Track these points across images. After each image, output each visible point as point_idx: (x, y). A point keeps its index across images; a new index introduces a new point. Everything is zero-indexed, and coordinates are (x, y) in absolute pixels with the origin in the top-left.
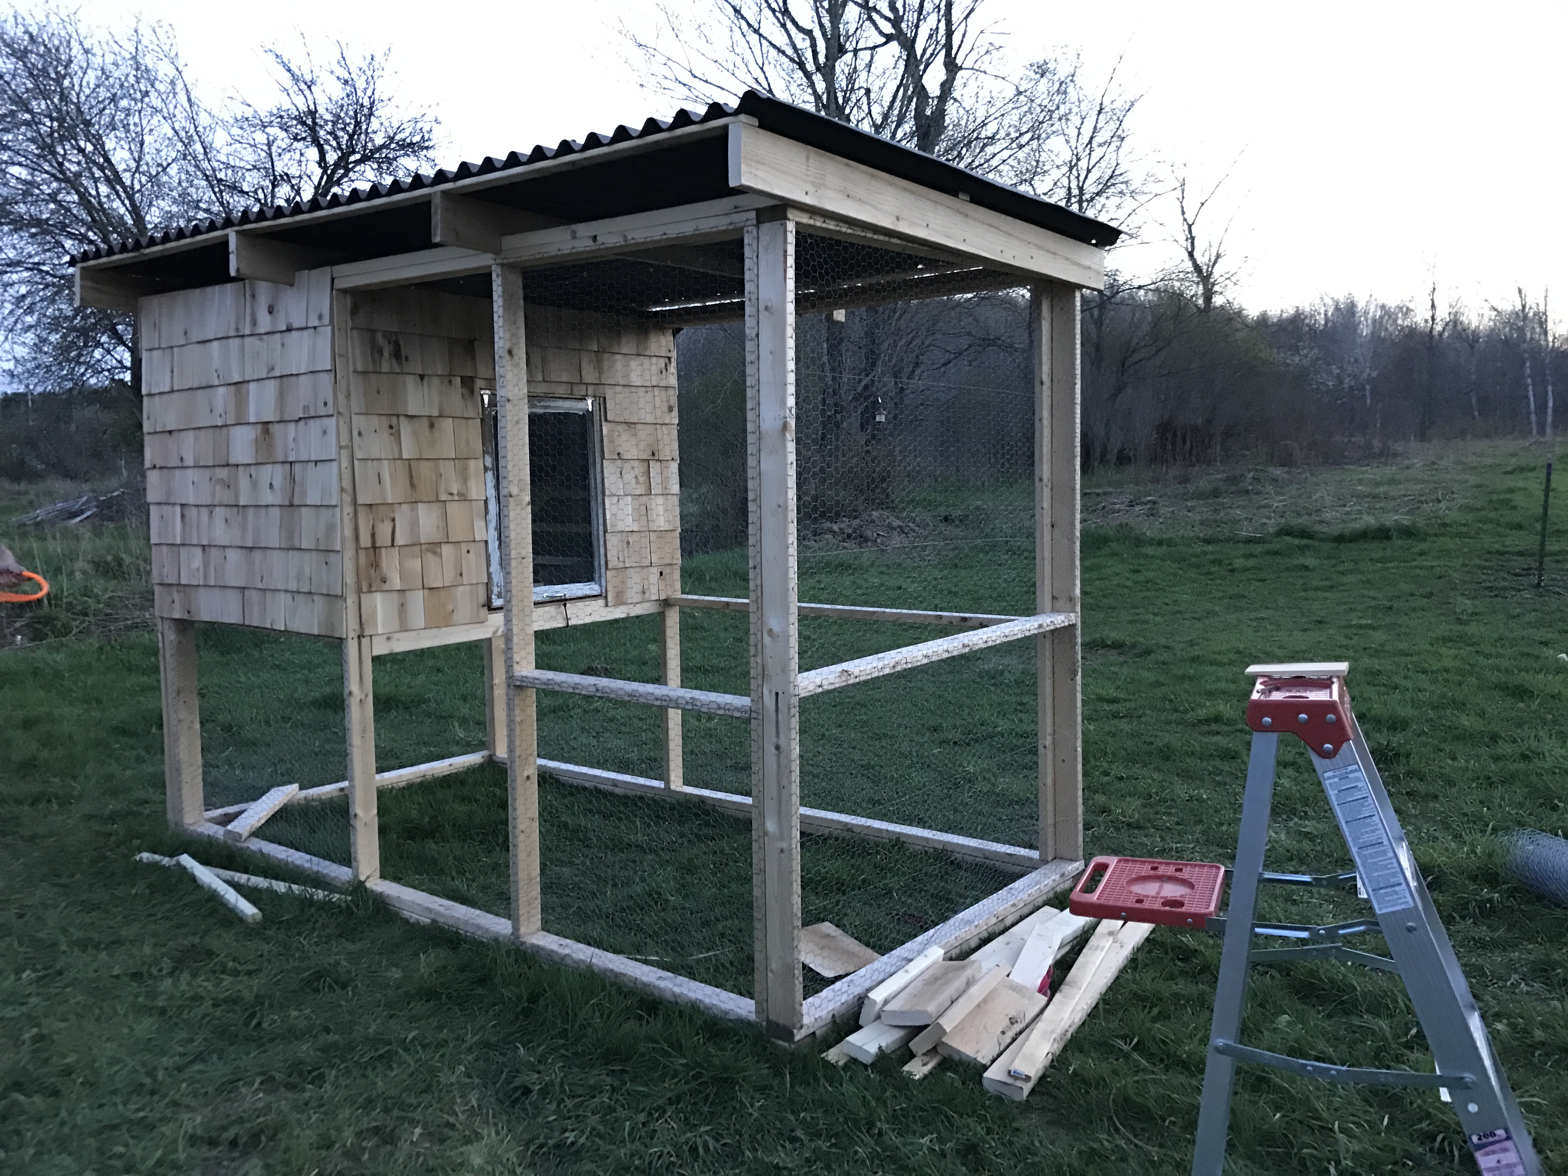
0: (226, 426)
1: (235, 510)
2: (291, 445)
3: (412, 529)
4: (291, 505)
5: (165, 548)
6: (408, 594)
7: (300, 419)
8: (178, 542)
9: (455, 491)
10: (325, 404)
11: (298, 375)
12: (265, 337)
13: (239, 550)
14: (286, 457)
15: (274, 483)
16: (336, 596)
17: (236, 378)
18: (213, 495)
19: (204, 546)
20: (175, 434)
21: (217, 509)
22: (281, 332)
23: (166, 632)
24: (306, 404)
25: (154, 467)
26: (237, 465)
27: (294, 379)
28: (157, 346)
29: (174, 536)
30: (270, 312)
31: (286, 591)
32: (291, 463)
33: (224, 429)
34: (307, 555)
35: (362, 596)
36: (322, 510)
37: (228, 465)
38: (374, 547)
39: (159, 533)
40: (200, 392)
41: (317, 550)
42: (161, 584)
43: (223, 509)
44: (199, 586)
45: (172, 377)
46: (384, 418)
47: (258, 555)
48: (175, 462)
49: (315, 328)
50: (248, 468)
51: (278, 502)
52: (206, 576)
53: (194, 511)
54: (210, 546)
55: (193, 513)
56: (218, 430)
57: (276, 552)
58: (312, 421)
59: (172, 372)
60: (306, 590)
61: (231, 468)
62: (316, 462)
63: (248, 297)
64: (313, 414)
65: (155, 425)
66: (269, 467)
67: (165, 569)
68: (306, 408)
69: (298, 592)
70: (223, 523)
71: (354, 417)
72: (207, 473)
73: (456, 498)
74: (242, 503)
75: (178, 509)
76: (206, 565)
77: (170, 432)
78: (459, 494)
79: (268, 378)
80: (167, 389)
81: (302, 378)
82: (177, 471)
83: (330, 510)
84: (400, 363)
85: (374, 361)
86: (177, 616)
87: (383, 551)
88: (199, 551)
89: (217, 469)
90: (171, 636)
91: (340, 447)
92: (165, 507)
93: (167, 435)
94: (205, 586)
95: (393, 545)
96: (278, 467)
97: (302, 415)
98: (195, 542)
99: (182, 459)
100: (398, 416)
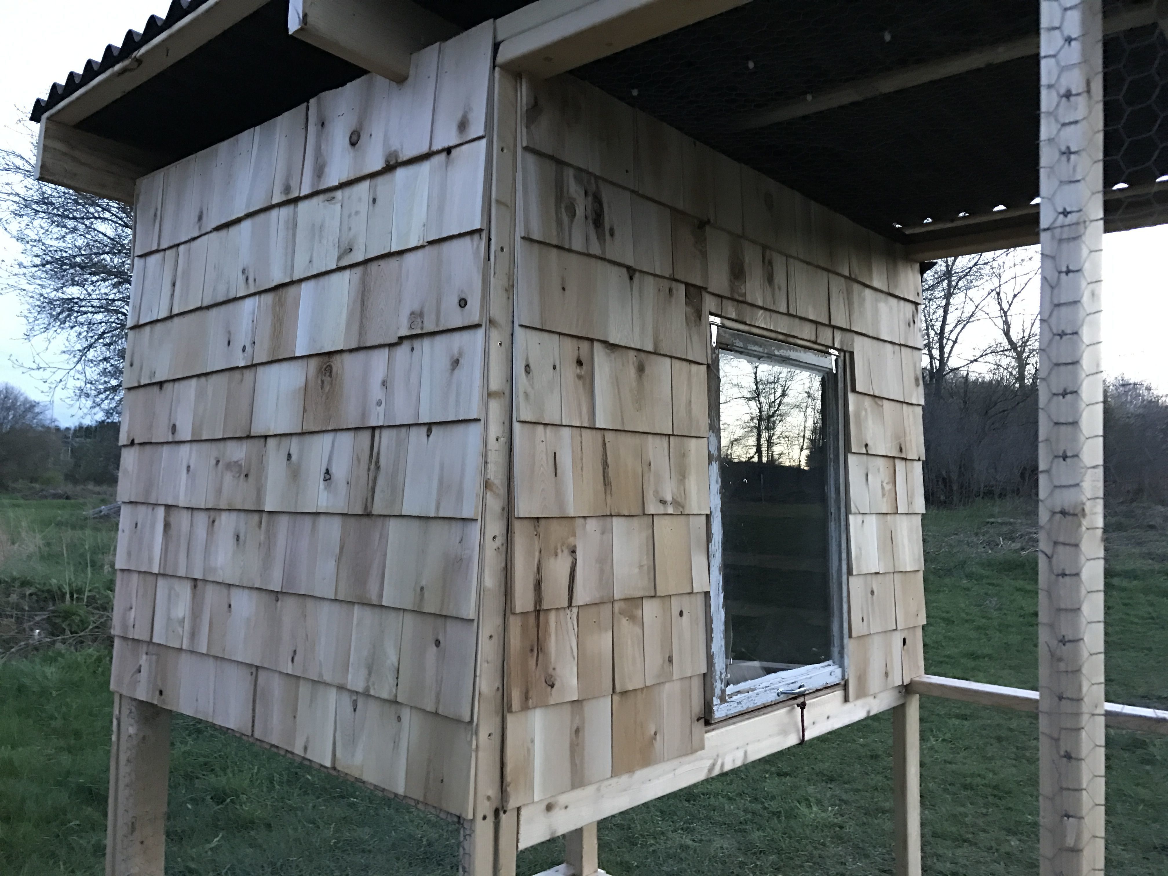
0: (253, 366)
1: (256, 517)
2: (376, 392)
3: (602, 571)
4: (368, 515)
5: (135, 577)
6: (588, 707)
7: (402, 339)
8: (156, 570)
9: (669, 498)
10: (463, 303)
11: (401, 253)
12: (339, 194)
13: (255, 594)
14: (364, 415)
15: (333, 470)
16: (458, 721)
17: (278, 277)
18: (219, 491)
19: (196, 580)
20: (168, 387)
21: (224, 516)
22: (372, 176)
23: (124, 719)
24: (416, 307)
25: (132, 443)
26: (266, 437)
27: (393, 262)
28: (155, 248)
29: (151, 560)
30: (353, 144)
31: (341, 688)
32: (373, 429)
33: (248, 375)
34: (392, 620)
35: (510, 718)
36: (436, 527)
37: (249, 437)
38: (538, 611)
39: (129, 554)
40: (214, 311)
41: (418, 613)
42: (124, 638)
43: (234, 516)
44: (180, 650)
45: (172, 295)
46: (568, 341)
47: (289, 607)
48: (161, 434)
49: (448, 151)
50: (285, 441)
51: (341, 506)
52: (193, 635)
53: (185, 516)
54: (205, 581)
55: (183, 520)
56: (237, 375)
57: (326, 607)
58: (427, 342)
59: (174, 285)
60: (385, 695)
61: (256, 441)
62: (430, 426)
63: (312, 128)
64: (430, 327)
65: (140, 376)
66: (328, 438)
67: (133, 613)
68: (416, 316)
69: (366, 694)
70: (231, 541)
71: (520, 334)
72: (213, 450)
73: (670, 511)
74: (267, 509)
75: (161, 512)
76: (196, 613)
77: (161, 384)
78: (675, 503)
79: (340, 269)
80: (163, 314)
81: (409, 258)
82: (166, 449)
83: (456, 528)
84: (601, 237)
85: (559, 223)
86: (142, 695)
87: (552, 616)
88: (188, 586)
89: (230, 444)
90: (130, 729)
91: (490, 395)
92: (142, 509)
93: (156, 389)
94: (192, 652)
95: (570, 605)
96: (346, 440)
97: (404, 332)
98: (182, 572)
99: (174, 429)
100: (591, 340)
